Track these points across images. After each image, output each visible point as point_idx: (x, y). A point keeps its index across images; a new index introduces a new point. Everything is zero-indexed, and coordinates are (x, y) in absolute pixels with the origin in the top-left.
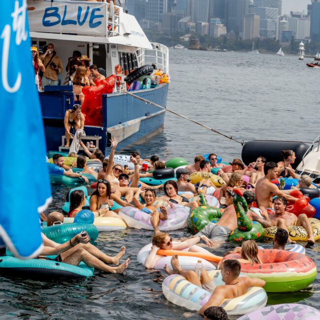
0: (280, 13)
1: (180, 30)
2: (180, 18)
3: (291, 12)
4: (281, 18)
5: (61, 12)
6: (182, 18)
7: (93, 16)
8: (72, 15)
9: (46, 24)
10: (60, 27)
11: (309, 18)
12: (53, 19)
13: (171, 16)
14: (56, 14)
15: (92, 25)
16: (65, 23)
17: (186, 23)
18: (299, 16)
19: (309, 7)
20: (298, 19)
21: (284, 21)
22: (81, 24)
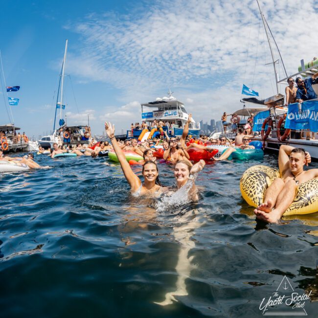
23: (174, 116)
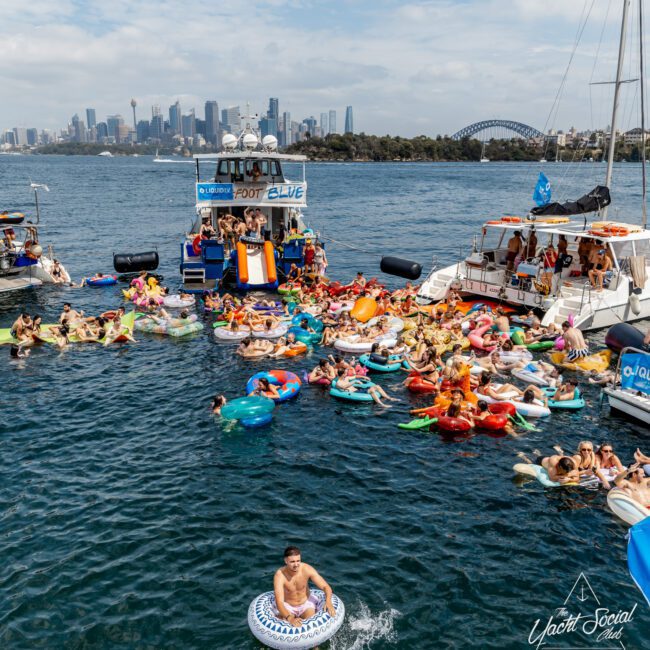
2: (173, 135)
5: (278, 190)
6: (175, 135)
7: (298, 192)
8: (285, 192)
9: (270, 198)
10: (278, 199)
12: (274, 195)
13: (167, 134)
14: (276, 192)
15: (297, 197)
16: (281, 196)
17: (177, 139)
19: (260, 123)
22: (290, 197)
23: (293, 199)
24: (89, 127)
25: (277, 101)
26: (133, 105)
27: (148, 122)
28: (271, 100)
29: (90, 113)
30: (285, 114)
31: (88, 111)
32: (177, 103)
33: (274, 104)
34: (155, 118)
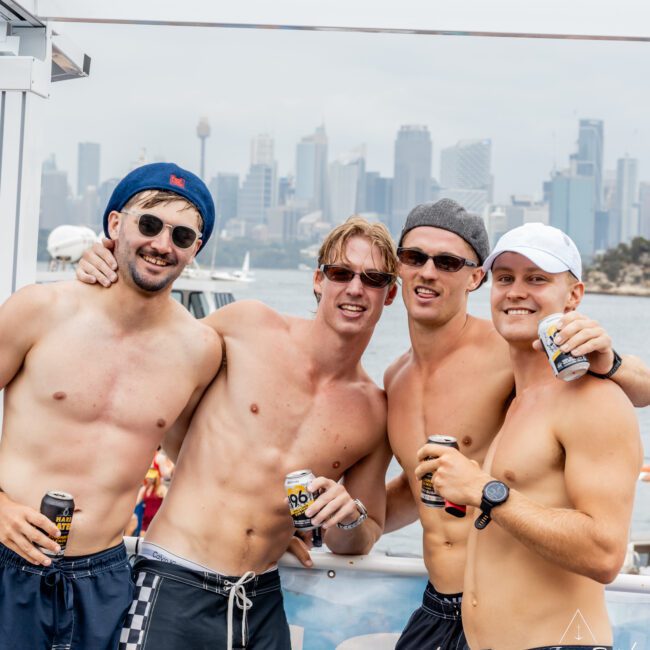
0: (490, 200)
1: (301, 238)
2: (299, 216)
3: (513, 197)
4: (493, 209)
6: (304, 215)
11: (547, 206)
13: (285, 213)
17: (312, 225)
18: (527, 204)
19: (547, 186)
20: (525, 209)
21: (498, 213)
24: (81, 189)
25: (600, 126)
26: (203, 133)
27: (236, 179)
28: (584, 123)
29: (89, 154)
30: (621, 162)
31: (82, 147)
32: (321, 130)
33: (591, 135)
34: (254, 168)
